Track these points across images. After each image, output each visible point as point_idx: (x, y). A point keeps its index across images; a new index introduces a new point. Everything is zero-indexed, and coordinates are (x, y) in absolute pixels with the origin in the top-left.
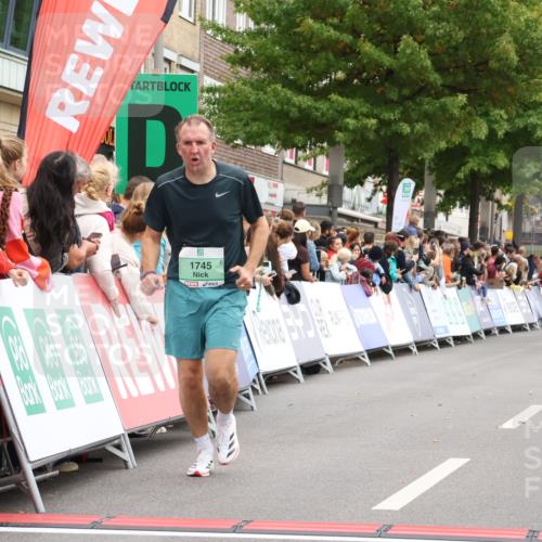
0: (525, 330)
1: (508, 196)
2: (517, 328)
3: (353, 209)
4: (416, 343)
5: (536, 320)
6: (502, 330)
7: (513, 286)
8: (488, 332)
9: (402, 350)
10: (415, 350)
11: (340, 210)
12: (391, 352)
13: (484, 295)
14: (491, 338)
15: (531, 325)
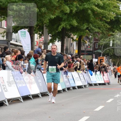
0: (83, 88)
1: (76, 36)
2: (80, 87)
3: (17, 41)
4: (41, 93)
5: (86, 84)
6: (74, 88)
7: (78, 71)
8: (68, 89)
9: (36, 96)
10: (40, 96)
11: (11, 42)
12: (31, 97)
13: (67, 74)
14: (70, 91)
15: (85, 86)
